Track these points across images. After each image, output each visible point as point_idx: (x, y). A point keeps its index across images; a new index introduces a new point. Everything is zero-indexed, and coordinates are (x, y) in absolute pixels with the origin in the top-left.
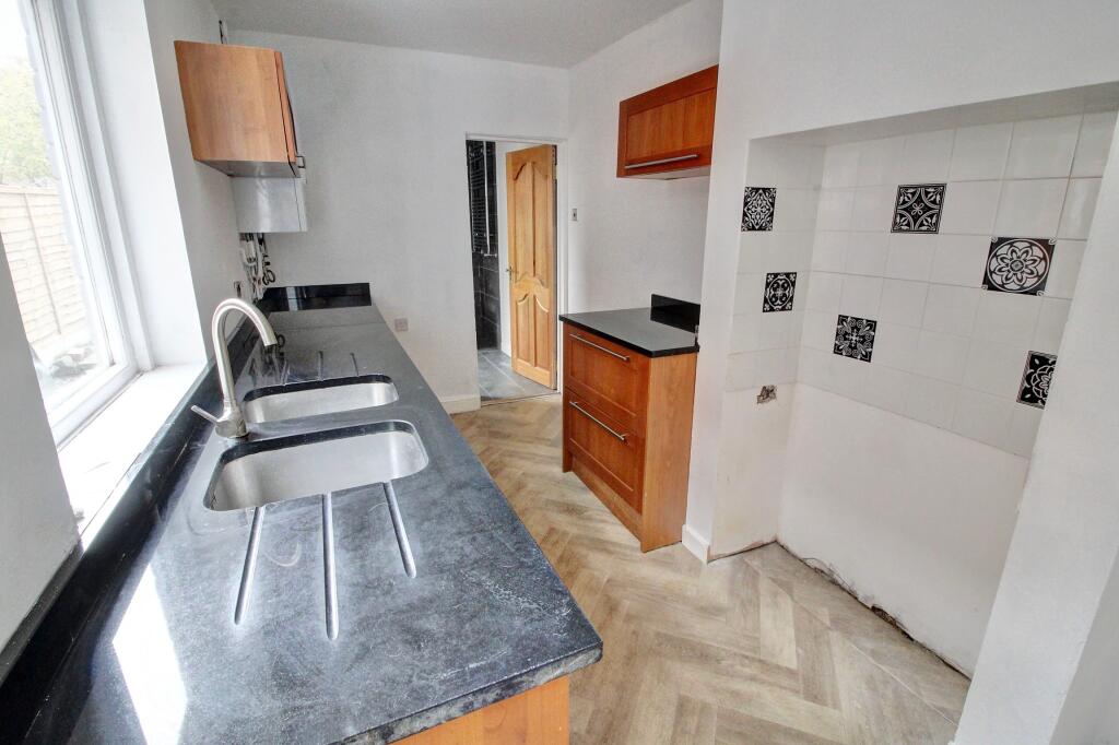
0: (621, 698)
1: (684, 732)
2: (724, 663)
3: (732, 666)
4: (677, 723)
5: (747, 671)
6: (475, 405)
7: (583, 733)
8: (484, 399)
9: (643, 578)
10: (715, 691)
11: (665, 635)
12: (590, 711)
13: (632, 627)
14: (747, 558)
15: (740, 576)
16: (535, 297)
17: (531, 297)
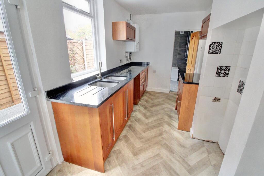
0: (148, 147)
1: (154, 158)
2: (174, 155)
3: (175, 156)
4: (154, 156)
5: (178, 159)
6: (168, 92)
7: (137, 147)
8: (170, 91)
9: (173, 134)
10: (167, 157)
11: (167, 144)
12: (141, 146)
13: (161, 139)
14: (204, 142)
15: (198, 144)
16: (190, 70)
17: (190, 69)
